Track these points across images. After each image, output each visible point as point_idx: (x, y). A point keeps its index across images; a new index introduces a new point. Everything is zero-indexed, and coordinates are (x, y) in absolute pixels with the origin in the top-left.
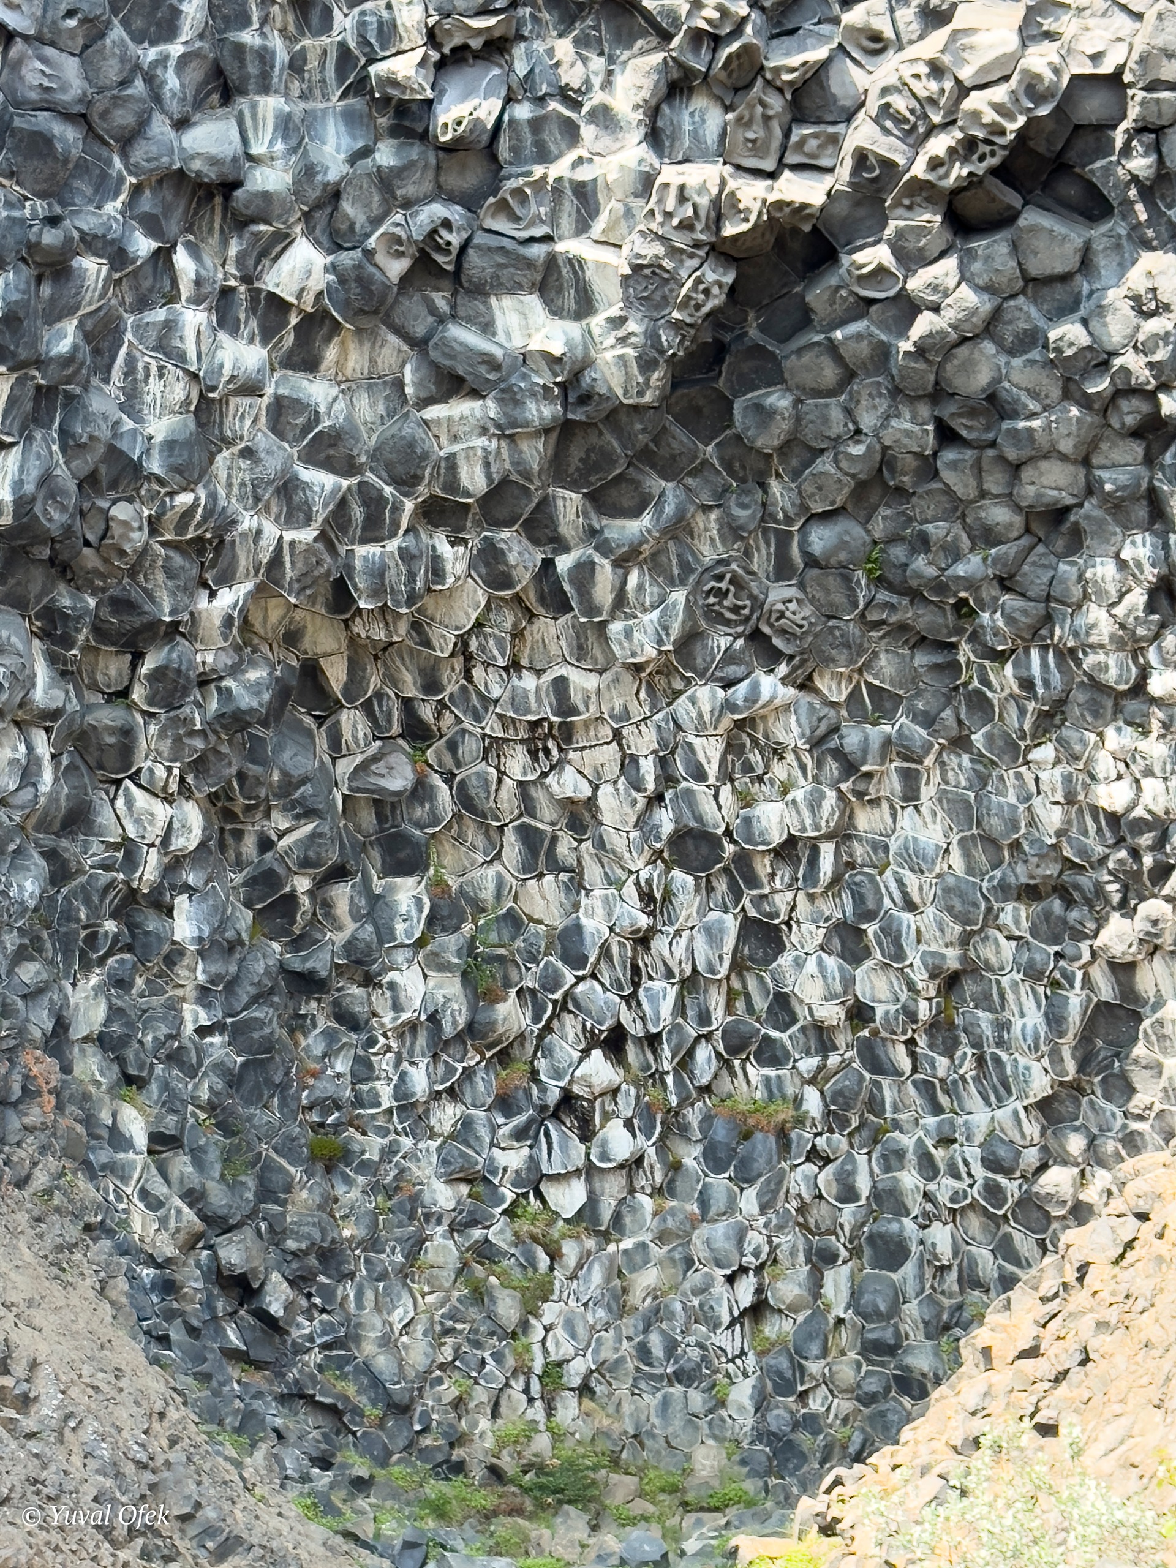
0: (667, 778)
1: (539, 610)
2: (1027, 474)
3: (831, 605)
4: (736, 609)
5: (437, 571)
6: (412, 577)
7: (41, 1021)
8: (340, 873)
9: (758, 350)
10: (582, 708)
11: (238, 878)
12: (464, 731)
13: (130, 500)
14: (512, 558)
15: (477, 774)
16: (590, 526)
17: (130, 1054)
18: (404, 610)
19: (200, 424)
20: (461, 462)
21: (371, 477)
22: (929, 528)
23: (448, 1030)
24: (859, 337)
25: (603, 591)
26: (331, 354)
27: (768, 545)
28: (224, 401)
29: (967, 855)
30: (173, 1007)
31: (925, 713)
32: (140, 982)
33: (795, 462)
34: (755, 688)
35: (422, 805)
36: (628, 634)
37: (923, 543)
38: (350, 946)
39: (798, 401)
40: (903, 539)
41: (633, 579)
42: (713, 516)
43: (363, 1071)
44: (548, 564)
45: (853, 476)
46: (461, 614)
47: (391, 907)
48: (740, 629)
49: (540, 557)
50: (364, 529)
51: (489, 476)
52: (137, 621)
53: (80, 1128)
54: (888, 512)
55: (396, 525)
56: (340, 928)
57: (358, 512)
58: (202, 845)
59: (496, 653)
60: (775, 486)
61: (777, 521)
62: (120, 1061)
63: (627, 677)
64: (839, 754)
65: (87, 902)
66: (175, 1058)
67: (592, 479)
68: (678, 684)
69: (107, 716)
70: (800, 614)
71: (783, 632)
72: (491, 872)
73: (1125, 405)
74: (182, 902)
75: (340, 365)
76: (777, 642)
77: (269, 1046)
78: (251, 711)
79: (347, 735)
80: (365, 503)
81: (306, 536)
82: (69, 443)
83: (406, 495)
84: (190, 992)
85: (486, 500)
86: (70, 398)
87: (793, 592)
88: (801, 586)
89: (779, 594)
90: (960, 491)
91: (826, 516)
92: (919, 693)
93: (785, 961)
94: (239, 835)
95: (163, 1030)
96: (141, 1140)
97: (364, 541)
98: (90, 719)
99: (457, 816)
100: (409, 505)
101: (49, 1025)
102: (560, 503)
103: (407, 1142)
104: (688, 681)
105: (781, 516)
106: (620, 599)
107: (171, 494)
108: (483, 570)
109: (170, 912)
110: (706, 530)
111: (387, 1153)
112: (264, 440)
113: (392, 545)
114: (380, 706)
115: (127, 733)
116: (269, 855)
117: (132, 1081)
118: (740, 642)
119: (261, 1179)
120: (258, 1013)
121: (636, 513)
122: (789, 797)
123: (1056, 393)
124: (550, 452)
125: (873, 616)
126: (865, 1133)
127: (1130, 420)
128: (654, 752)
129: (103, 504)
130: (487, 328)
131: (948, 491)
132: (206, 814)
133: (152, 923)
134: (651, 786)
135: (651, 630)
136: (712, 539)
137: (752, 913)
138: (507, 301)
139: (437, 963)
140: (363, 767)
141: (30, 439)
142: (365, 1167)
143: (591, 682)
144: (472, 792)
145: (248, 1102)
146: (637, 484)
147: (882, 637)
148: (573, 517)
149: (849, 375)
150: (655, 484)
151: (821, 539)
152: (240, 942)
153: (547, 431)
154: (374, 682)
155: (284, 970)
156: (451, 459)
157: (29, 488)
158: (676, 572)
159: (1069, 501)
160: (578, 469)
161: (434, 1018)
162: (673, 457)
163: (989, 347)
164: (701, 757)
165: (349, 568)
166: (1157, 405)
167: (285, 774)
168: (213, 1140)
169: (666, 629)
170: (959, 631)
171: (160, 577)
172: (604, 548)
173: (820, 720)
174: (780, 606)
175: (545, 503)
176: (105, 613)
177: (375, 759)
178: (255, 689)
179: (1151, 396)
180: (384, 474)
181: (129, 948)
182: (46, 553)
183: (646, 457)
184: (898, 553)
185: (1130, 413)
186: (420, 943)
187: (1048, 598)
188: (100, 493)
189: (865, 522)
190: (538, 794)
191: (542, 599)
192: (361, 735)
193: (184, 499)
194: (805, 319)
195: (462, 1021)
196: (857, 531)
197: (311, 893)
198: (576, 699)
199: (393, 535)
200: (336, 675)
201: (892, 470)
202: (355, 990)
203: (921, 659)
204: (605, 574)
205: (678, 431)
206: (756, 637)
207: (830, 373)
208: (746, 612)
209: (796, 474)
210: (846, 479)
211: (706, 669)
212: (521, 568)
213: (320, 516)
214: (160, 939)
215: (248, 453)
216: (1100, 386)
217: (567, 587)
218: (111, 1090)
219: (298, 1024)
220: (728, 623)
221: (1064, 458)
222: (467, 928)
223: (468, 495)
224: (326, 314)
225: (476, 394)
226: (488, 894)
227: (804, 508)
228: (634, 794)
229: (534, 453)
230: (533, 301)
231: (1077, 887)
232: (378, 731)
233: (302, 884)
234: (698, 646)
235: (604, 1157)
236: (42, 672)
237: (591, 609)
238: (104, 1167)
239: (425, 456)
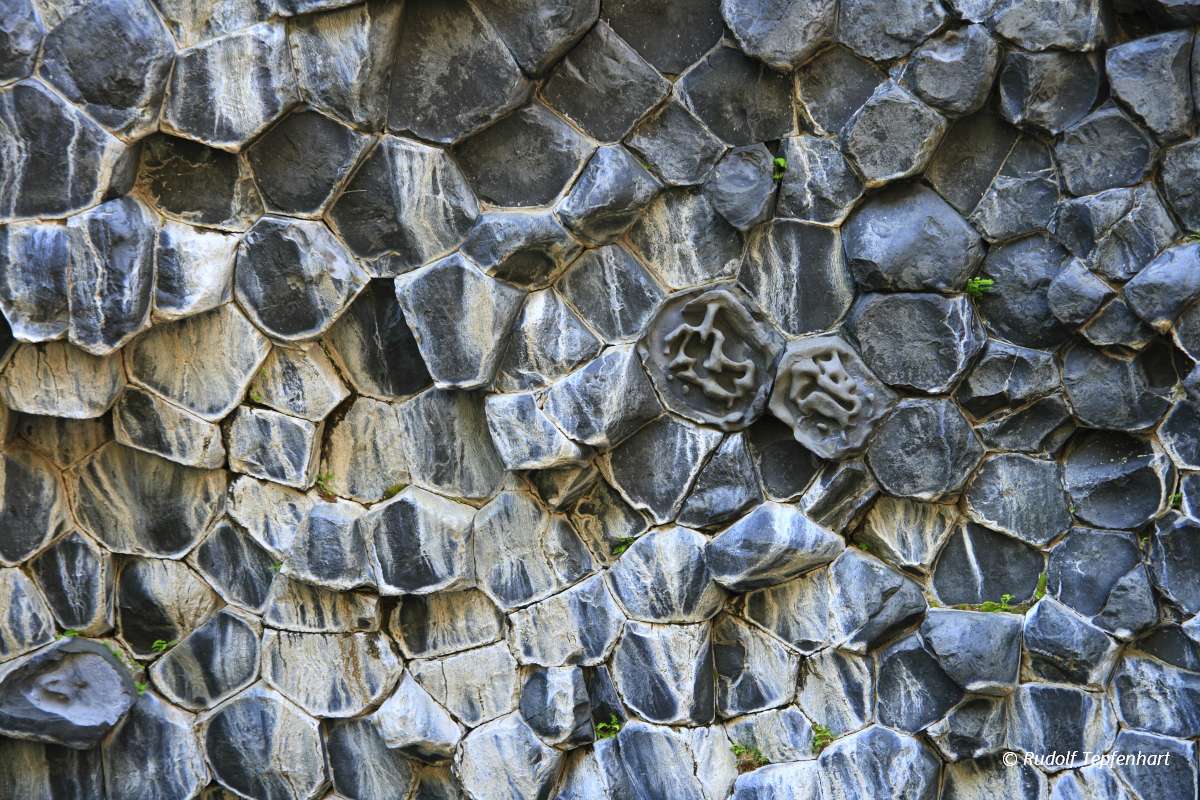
0: (598, 710)
1: (368, 388)
3: (905, 366)
4: (726, 375)
5: (166, 277)
6: (115, 279)
10: (440, 567)
12: (224, 619)
14: (310, 264)
15: (246, 702)
16: (458, 211)
18: (101, 348)
20: (216, 68)
21: (39, 82)
22: (1092, 201)
25: (478, 328)
27: (786, 258)
31: (1087, 583)
33: (834, 95)
34: (765, 521)
35: (142, 764)
36: (524, 411)
37: (1080, 233)
40: (1038, 234)
41: (537, 309)
42: (687, 210)
44: (384, 293)
45: (943, 106)
46: (219, 379)
48: (734, 416)
49: (367, 274)
50: (27, 184)
51: (268, 97)
54: (1010, 183)
55: (87, 177)
57: (14, 150)
59: (284, 460)
60: (798, 145)
61: (801, 211)
63: (525, 508)
64: (925, 662)
67: (462, 118)
68: (620, 528)
70: (846, 380)
71: (813, 416)
76: (803, 437)
80: (28, 132)
83: (108, 122)
85: (265, 154)
87: (835, 342)
88: (850, 333)
90: (1152, 115)
91: (895, 192)
92: (1074, 544)
97: (26, 210)
100: (113, 145)
102: (402, 162)
105: (809, 199)
106: (510, 348)
108: (258, 290)
110: (674, 239)
113: (79, 219)
114: (71, 569)
118: (735, 441)
121: (544, 195)
122: (830, 751)
124: (381, 53)
125: (981, 388)
128: (574, 659)
131: (1129, 120)
134: (566, 722)
135: (566, 406)
136: (683, 257)
143: (458, 517)
144: (237, 739)
146: (544, 136)
147: (1001, 432)
148: (427, 192)
150: (577, 140)
151: (884, 235)
154: (59, 517)
156: (198, 61)
158: (616, 306)
160: (435, 99)
162: (613, 93)
164: (662, 666)
169: (595, 402)
170: (1151, 409)
172: (479, 244)
173: (887, 594)
174: (808, 365)
175: (379, 158)
177: (49, 663)
180: (67, 80)
184: (1031, 261)
189: (968, 210)
190: (361, 747)
191: (372, 365)
192: (26, 618)
196: (952, 220)
198: (431, 548)
199: (81, 200)
201: (1020, 92)
203: (1078, 476)
204: (482, 292)
206: (765, 431)
208: (747, 380)
209: (838, 118)
210: (931, 113)
211: (672, 495)
212: (328, 284)
217: (412, 320)
220: (717, 404)
223: (229, 134)
227: (853, 179)
228: (535, 738)
229: (352, 53)
232: (67, 619)
234: (657, 449)
237: (458, 364)
239: (143, 48)
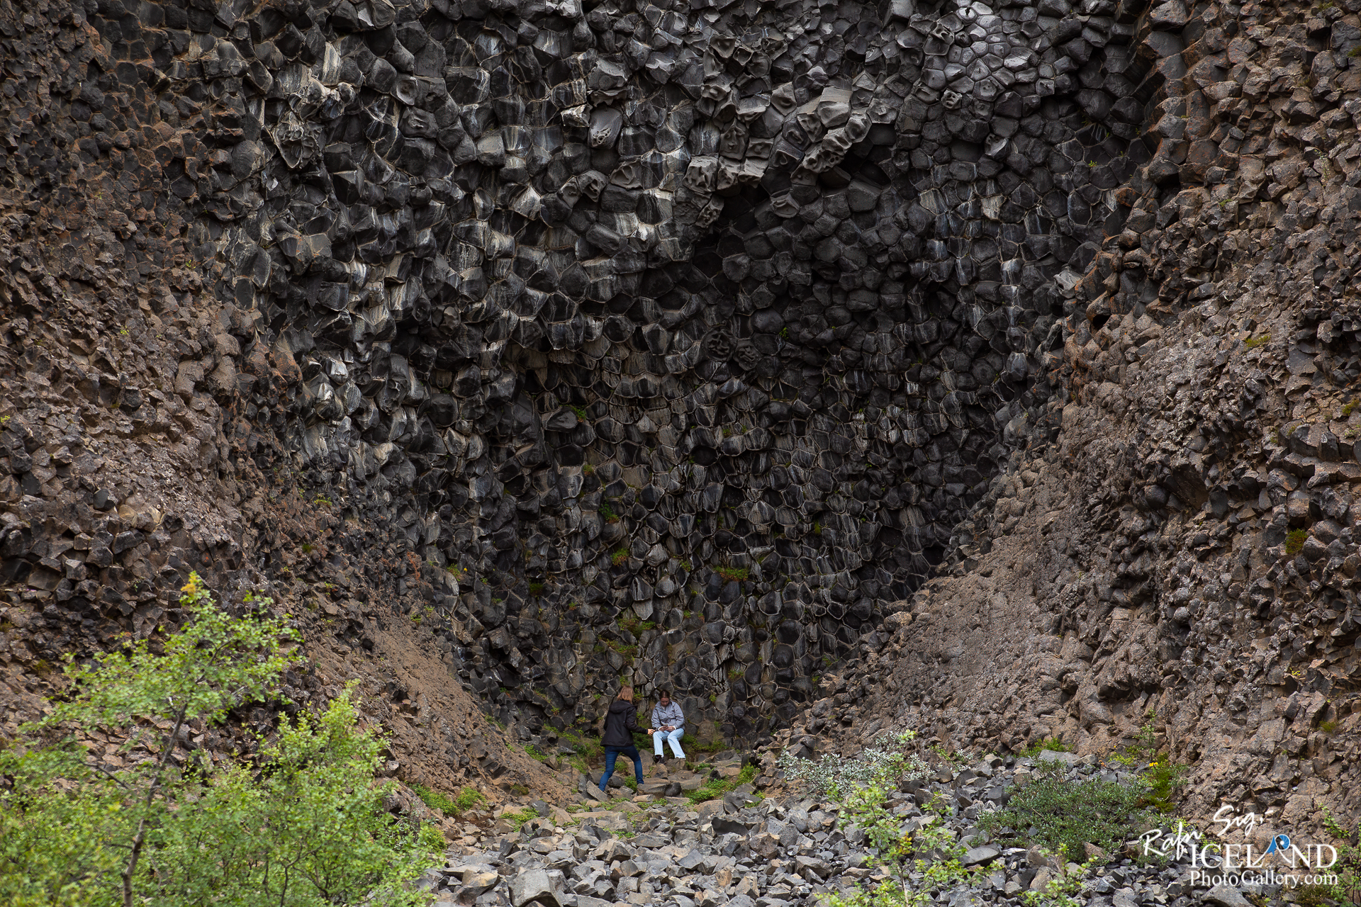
0: (691, 423)
1: (634, 349)
2: (852, 296)
3: (766, 349)
4: (723, 350)
5: (589, 333)
6: (577, 336)
7: (412, 539)
8: (543, 466)
9: (733, 237)
10: (653, 393)
11: (496, 468)
12: (599, 402)
13: (453, 306)
14: (622, 327)
15: (605, 421)
16: (658, 313)
17: (450, 549)
18: (574, 350)
19: (484, 271)
20: (600, 286)
21: (560, 293)
22: (809, 317)
23: (591, 536)
24: (778, 234)
25: (663, 342)
26: (542, 238)
27: (738, 322)
28: (495, 260)
29: (826, 460)
30: (469, 527)
31: (807, 397)
32: (454, 517)
33: (749, 287)
34: (732, 384)
35: (580, 435)
36: (674, 361)
37: (806, 323)
38: (548, 498)
39: (751, 260)
40: (798, 321)
41: (677, 337)
42: (713, 309)
43: (553, 555)
44: (639, 329)
45: (775, 293)
46: (599, 351)
47: (567, 480)
48: (725, 359)
49: (634, 327)
50: (556, 315)
51: (612, 292)
52: (455, 359)
53: (431, 586)
54: (791, 309)
55: (570, 313)
56: (543, 490)
57: (553, 308)
58: (482, 455)
59: (615, 368)
60: (741, 297)
61: (741, 312)
62: (446, 553)
63: (673, 380)
64: (769, 415)
65: (432, 482)
66: (470, 550)
67: (659, 293)
68: (697, 383)
69: (441, 400)
70: (753, 353)
71: (743, 360)
72: (611, 464)
73: (895, 268)
74: (473, 481)
75: (546, 242)
76: (741, 365)
77: (511, 546)
78: (505, 397)
79: (547, 404)
80: (557, 304)
81: (530, 319)
82: (427, 284)
83: (575, 300)
84: (476, 520)
85: (610, 302)
86: (428, 263)
87: (748, 343)
88: (752, 340)
89: (742, 343)
90: (823, 301)
91: (763, 311)
92: (804, 388)
93: (744, 504)
94: (498, 450)
95: (465, 538)
96: (456, 589)
97: (556, 320)
98: (433, 401)
99: (597, 440)
100: (576, 305)
101: (417, 540)
102: (644, 303)
103: (572, 587)
104: (701, 382)
105: (743, 310)
106: (671, 346)
107: (472, 303)
108: (610, 332)
109: (467, 485)
110: (710, 315)
111: (564, 591)
112: (512, 277)
113: (569, 322)
114: (562, 390)
115: (450, 407)
116: (511, 459)
117: (450, 562)
118: (725, 365)
119: (508, 604)
120: (507, 530)
121: (679, 308)
122: (746, 433)
123: (864, 262)
124: (640, 282)
125: (784, 355)
126: (779, 582)
127: (897, 275)
128: (685, 413)
129: (441, 308)
130: (613, 227)
131: (817, 302)
132: (484, 441)
133: (460, 490)
134: (684, 427)
135: (684, 360)
136: (712, 319)
137: (730, 483)
138: (621, 216)
139: (585, 506)
140: (554, 418)
141: (410, 281)
142: (553, 598)
143: (657, 382)
144: (603, 429)
145: (502, 569)
146: (679, 295)
147: (788, 364)
148: (650, 309)
149: (773, 250)
150: (686, 295)
151: (761, 320)
152: (499, 498)
153: (638, 273)
154: (560, 380)
155: (518, 509)
156: (596, 284)
157: (410, 305)
158: (696, 333)
159: (870, 308)
160: (652, 289)
161: (585, 531)
162: (695, 283)
163: (836, 241)
164: (706, 414)
165: (550, 332)
166: (909, 268)
167: (519, 423)
168: (487, 588)
169: (691, 359)
170: (822, 362)
171: (466, 339)
172: (663, 323)
173: (760, 399)
174: (743, 349)
175: (638, 303)
176: (441, 354)
177: (559, 414)
178: (506, 386)
179: (907, 265)
180: (565, 291)
181: (449, 502)
182: (416, 331)
183: (682, 283)
184: (796, 327)
185: (896, 271)
186: (578, 499)
187: (861, 350)
188: (440, 303)
189: (781, 314)
190: (633, 430)
191: (635, 344)
192: (553, 403)
193: (477, 305)
194: (754, 224)
195: (597, 532)
196: (778, 317)
197: (530, 475)
198: (651, 389)
199: (569, 318)
200: (542, 377)
201: (793, 291)
202: (550, 518)
203: (806, 374)
204: (664, 336)
205: (697, 271)
206: (731, 363)
207: (765, 249)
208: (727, 351)
209: (750, 292)
210: (772, 295)
211: (709, 377)
212: (626, 332)
213: (537, 309)
214: (463, 497)
215: (505, 283)
216: (883, 259)
217: (647, 340)
218: (442, 566)
219: (523, 534)
220: (720, 356)
221: (868, 289)
222: (601, 489)
223: (603, 300)
224: (540, 221)
225: (607, 256)
226: (610, 474)
227: (754, 307)
228: (676, 430)
229: (633, 282)
230: (634, 216)
231: (874, 476)
232: (562, 401)
233: (526, 472)
234: (706, 366)
235: (662, 592)
236: (414, 383)
237: (658, 350)
238: (441, 602)
239: (584, 283)
